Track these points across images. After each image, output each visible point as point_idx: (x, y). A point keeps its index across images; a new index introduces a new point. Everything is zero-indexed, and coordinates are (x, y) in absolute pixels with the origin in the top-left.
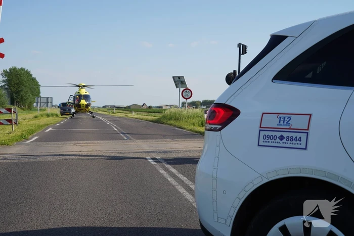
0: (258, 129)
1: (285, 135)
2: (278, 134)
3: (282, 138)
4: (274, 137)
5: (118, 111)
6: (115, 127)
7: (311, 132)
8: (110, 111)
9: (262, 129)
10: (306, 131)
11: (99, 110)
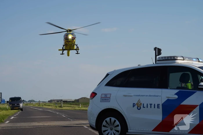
0: (100, 98)
1: (106, 99)
2: (104, 99)
3: (105, 100)
4: (104, 100)
5: (65, 105)
6: (64, 115)
7: (111, 98)
8: (57, 105)
9: (101, 98)
10: (110, 98)
11: (45, 105)
